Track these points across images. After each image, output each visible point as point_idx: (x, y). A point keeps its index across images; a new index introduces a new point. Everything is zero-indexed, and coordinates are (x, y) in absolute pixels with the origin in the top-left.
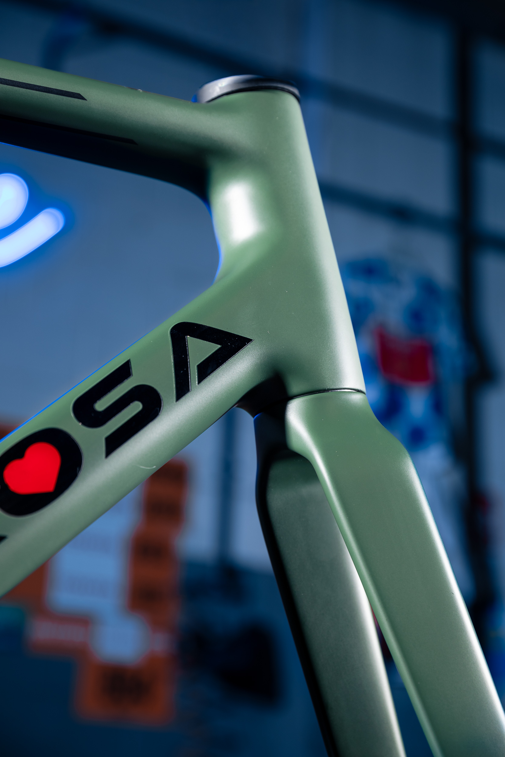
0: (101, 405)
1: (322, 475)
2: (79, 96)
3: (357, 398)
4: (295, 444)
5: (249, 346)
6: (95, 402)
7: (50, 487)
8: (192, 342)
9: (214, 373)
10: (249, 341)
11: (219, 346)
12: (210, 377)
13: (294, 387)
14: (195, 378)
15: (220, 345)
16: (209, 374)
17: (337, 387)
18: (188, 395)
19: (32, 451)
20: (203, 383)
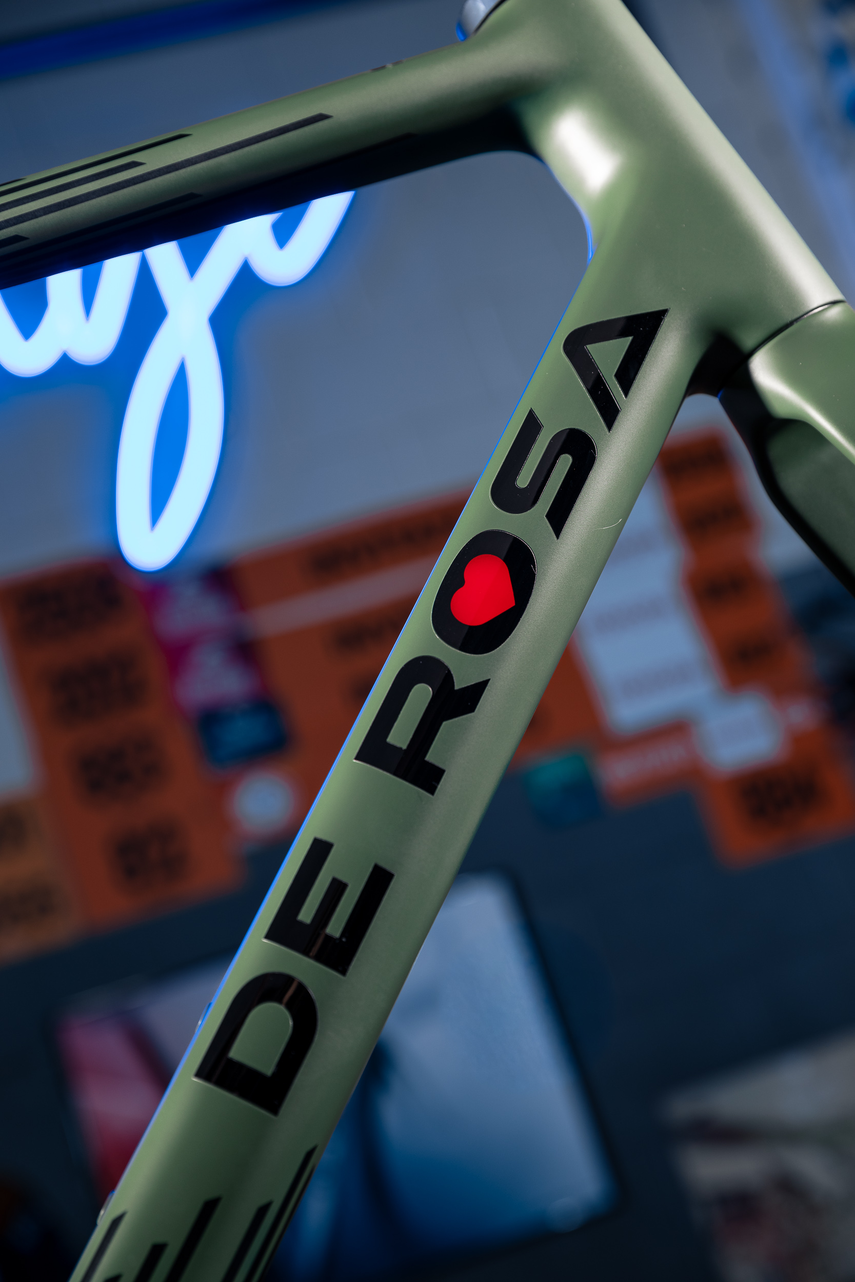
0: (523, 480)
1: (828, 433)
2: (321, 117)
3: (834, 313)
4: (780, 410)
5: (667, 320)
6: (515, 479)
8: (594, 349)
9: (639, 375)
10: (662, 314)
11: (630, 338)
12: (636, 381)
13: (747, 340)
14: (619, 391)
15: (630, 336)
16: (634, 379)
17: (801, 313)
18: (620, 415)
19: (470, 572)
20: (630, 394)
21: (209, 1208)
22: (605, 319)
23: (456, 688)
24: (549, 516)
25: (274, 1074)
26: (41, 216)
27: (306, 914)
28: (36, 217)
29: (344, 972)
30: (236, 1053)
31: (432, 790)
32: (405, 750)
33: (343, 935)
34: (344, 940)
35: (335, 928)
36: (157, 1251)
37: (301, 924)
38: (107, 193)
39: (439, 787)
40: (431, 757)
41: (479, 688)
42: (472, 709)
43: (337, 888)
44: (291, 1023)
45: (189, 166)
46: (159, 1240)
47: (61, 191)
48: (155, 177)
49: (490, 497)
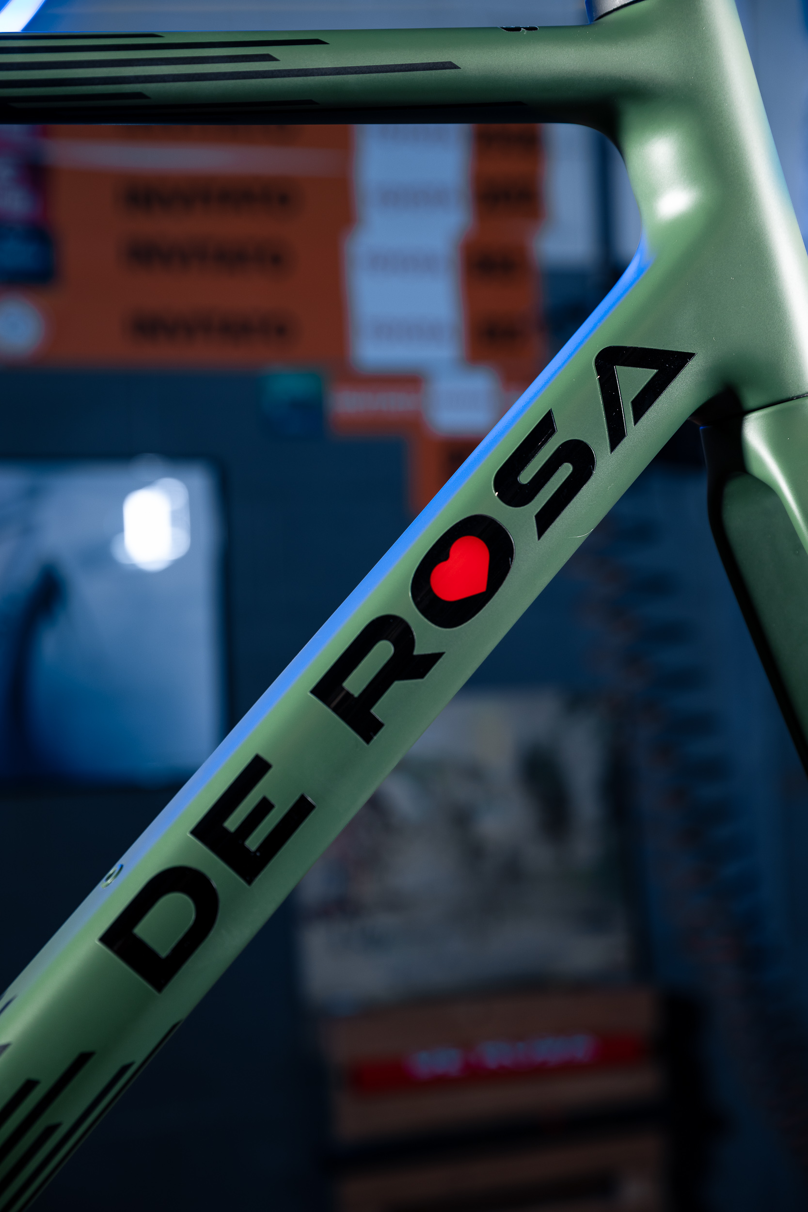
0: (526, 477)
2: (450, 66)
5: (691, 363)
6: (518, 473)
7: (482, 588)
8: (621, 372)
9: (653, 407)
10: (691, 356)
11: (656, 371)
12: (648, 412)
13: (750, 401)
14: (631, 417)
15: (656, 369)
16: (646, 409)
18: (625, 440)
19: (457, 549)
21: (83, 1059)
22: (640, 346)
23: (416, 653)
24: (539, 517)
25: (168, 957)
26: (169, 81)
27: (232, 823)
28: (165, 81)
29: (249, 882)
30: (143, 930)
31: (368, 739)
32: (356, 698)
33: (259, 849)
34: (258, 854)
35: (253, 842)
36: (29, 1085)
37: (226, 830)
38: (236, 79)
39: (375, 738)
40: (376, 711)
41: (434, 658)
42: (422, 676)
43: (264, 807)
44: (193, 917)
45: (318, 76)
46: (34, 1076)
47: (194, 63)
48: (284, 76)
49: (492, 482)
